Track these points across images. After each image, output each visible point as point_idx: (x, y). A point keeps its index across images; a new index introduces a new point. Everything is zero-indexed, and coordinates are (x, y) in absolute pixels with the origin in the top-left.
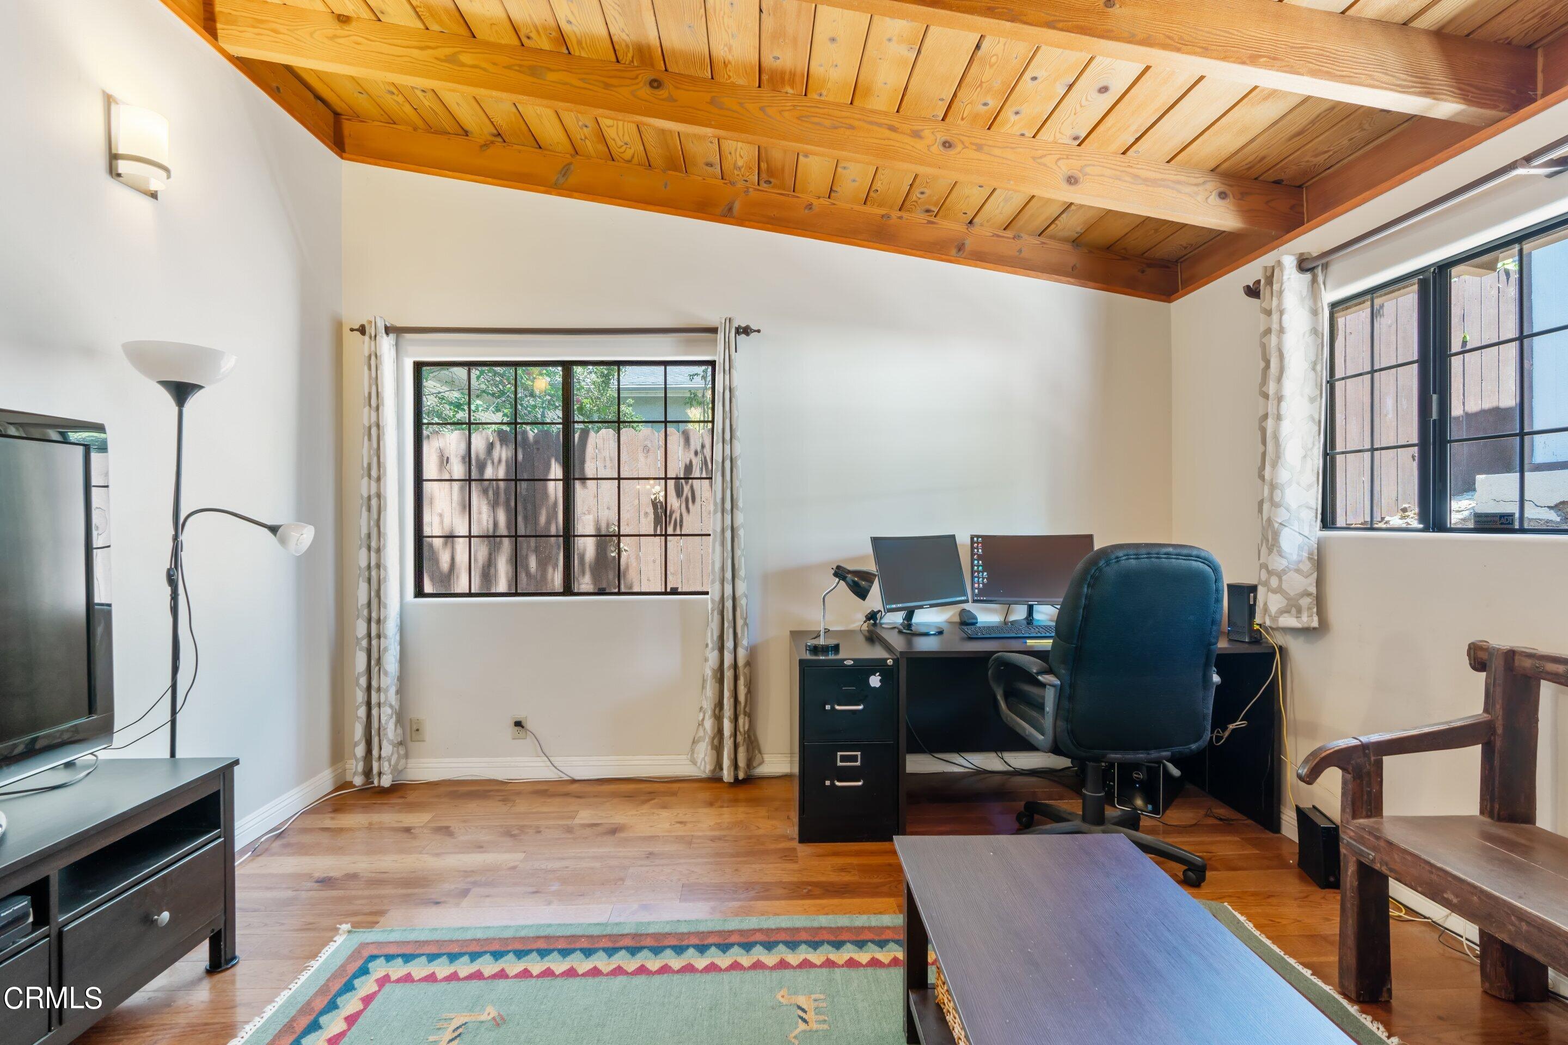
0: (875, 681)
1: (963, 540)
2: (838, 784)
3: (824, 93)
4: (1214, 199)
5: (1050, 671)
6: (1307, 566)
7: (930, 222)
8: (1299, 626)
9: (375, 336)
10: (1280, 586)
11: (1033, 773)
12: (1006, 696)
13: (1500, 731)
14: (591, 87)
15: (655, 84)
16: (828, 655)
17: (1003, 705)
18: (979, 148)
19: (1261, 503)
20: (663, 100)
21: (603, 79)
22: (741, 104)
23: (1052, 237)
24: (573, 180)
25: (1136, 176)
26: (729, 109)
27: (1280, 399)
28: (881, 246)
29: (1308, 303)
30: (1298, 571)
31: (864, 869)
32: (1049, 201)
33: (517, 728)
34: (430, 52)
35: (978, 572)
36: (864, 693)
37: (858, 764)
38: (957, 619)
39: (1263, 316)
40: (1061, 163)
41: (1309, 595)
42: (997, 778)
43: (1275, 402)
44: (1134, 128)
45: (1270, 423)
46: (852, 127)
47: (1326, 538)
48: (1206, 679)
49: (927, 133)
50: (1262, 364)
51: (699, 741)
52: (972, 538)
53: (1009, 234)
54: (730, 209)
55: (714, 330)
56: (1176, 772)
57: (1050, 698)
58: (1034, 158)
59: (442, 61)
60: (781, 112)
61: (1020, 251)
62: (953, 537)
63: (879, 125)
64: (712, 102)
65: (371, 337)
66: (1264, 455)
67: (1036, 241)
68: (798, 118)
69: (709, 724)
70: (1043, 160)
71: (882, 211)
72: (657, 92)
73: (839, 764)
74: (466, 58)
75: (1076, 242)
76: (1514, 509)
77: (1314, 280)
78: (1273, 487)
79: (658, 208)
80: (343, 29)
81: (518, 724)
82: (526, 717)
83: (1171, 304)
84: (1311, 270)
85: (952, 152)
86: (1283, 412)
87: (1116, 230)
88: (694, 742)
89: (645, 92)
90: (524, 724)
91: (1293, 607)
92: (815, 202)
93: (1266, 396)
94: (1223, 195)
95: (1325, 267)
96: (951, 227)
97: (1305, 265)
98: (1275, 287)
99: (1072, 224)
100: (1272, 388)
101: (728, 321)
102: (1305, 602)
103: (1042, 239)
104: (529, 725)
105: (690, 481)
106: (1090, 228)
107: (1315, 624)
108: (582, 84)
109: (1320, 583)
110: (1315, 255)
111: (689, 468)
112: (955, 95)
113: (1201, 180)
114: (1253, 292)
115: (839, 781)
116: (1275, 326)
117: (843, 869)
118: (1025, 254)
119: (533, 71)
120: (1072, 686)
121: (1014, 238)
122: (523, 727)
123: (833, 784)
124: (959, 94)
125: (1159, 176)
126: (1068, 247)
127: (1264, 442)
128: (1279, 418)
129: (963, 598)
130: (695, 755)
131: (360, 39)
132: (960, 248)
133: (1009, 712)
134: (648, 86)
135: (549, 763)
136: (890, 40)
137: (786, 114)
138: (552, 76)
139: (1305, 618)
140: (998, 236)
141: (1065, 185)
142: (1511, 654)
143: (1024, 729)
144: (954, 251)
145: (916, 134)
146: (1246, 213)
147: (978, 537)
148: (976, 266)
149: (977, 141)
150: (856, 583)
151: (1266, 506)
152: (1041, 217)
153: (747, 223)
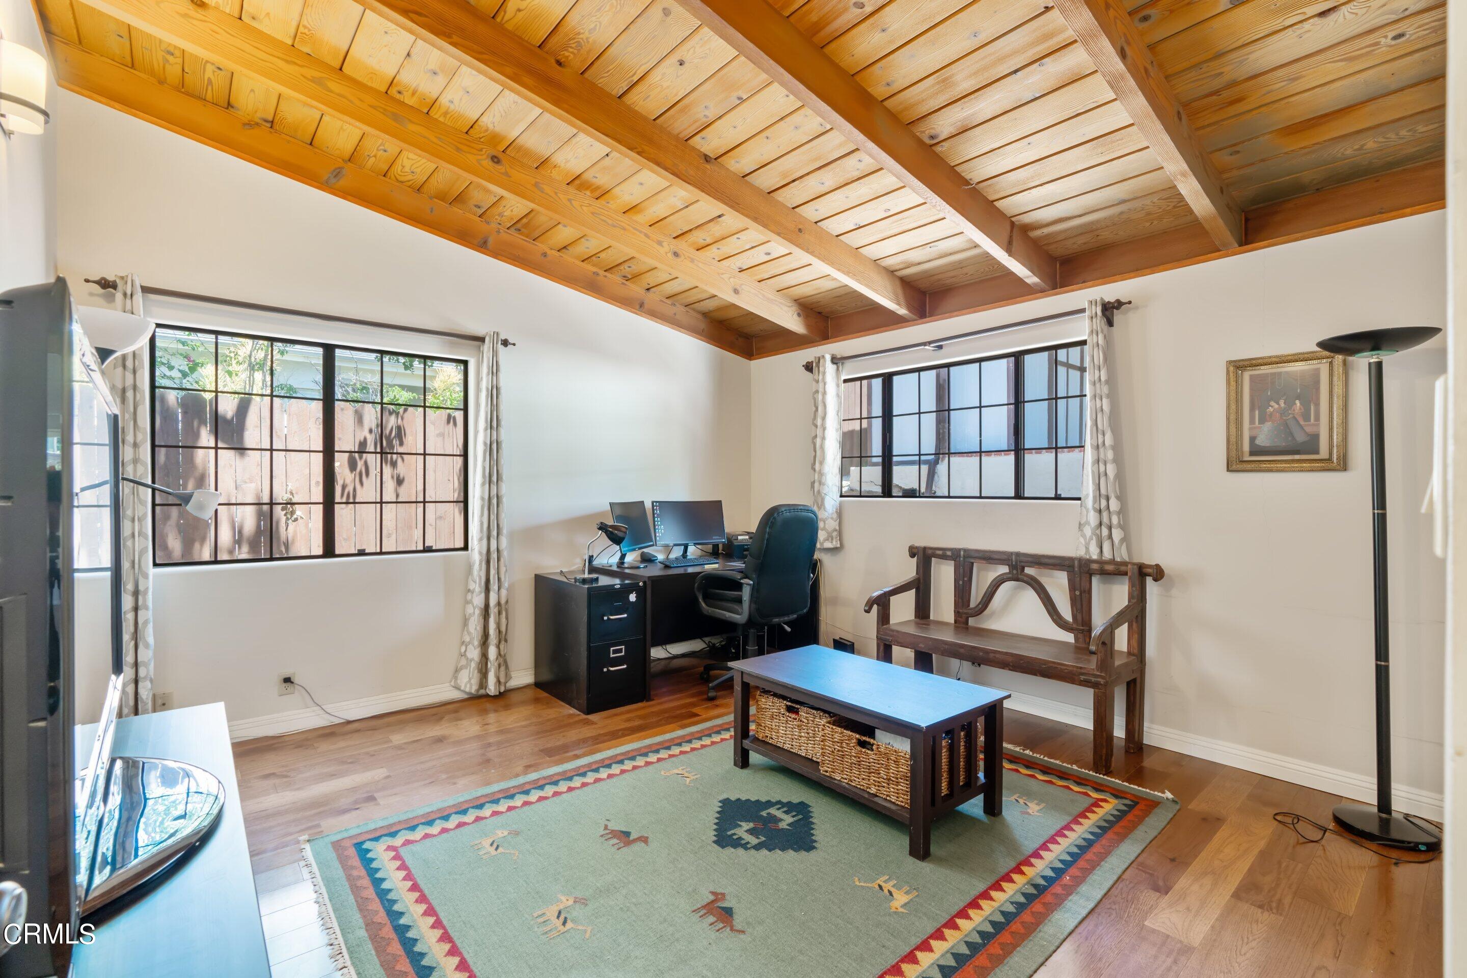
0: (633, 597)
1: (648, 505)
2: (611, 669)
3: (612, 202)
4: (795, 316)
5: (747, 577)
6: (835, 516)
7: (623, 284)
8: (832, 547)
9: (132, 295)
10: (825, 526)
11: (683, 656)
12: (704, 599)
13: (922, 581)
14: (445, 146)
15: (495, 159)
16: (592, 584)
17: (703, 605)
18: (692, 261)
19: (813, 483)
20: (501, 173)
21: (456, 143)
22: (556, 193)
23: (694, 310)
24: (342, 183)
25: (764, 296)
26: (547, 194)
27: (824, 429)
28: (591, 293)
29: (835, 380)
30: (832, 518)
31: (641, 717)
32: (705, 291)
33: (285, 685)
34: (297, 68)
35: (658, 526)
36: (626, 607)
37: (623, 654)
38: (639, 559)
39: (814, 383)
40: (732, 280)
41: (836, 530)
42: (663, 663)
43: (821, 429)
44: (770, 273)
45: (818, 441)
46: (624, 229)
47: (844, 501)
48: (809, 576)
49: (665, 244)
50: (814, 409)
51: (461, 669)
52: (653, 503)
53: (669, 301)
54: (485, 242)
55: (482, 340)
56: (788, 629)
57: (746, 593)
58: (718, 274)
59: (309, 79)
60: (581, 206)
61: (675, 314)
62: (643, 502)
63: (641, 232)
64: (536, 185)
65: (125, 295)
66: (815, 457)
67: (683, 309)
68: (593, 213)
69: (474, 653)
70: (723, 276)
71: (595, 269)
72: (496, 166)
73: (612, 656)
74: (332, 85)
75: (705, 315)
76: (916, 486)
77: (838, 369)
78: (821, 474)
79: (427, 228)
80: (198, 12)
81: (287, 680)
82: (294, 674)
83: (752, 362)
84: (836, 364)
85: (679, 260)
86: (826, 436)
87: (732, 314)
88: (457, 671)
89: (488, 163)
90: (292, 680)
91: (830, 538)
92: (549, 252)
93: (816, 426)
94: (799, 315)
95: (843, 364)
96: (636, 290)
97: (835, 360)
98: (821, 369)
99: (710, 305)
100: (819, 422)
101: (495, 335)
102: (835, 534)
103: (687, 308)
104: (296, 680)
105: (364, 455)
106: (719, 309)
107: (839, 546)
108: (435, 140)
109: (840, 524)
110: (839, 357)
111: (363, 444)
112: (691, 230)
113: (790, 305)
114: (809, 367)
115: (612, 667)
116: (821, 390)
117: (628, 720)
118: (677, 317)
119: (395, 117)
120: (758, 584)
121: (672, 305)
122: (292, 683)
123: (608, 670)
124: (693, 232)
125: (774, 298)
126: (700, 317)
127: (815, 451)
128: (823, 438)
129: (651, 543)
130: (459, 681)
131: (216, 28)
132: (642, 305)
133: (708, 608)
134: (490, 159)
135: (322, 712)
136: (675, 197)
137: (584, 208)
138: (411, 127)
139: (834, 543)
140: (663, 302)
141: (733, 293)
142: (925, 549)
143: (724, 615)
144: (638, 307)
145: (660, 243)
146: (808, 326)
147: (656, 502)
148: (652, 320)
149: (691, 256)
150: (611, 533)
151: (816, 485)
152: (693, 296)
153: (500, 257)
